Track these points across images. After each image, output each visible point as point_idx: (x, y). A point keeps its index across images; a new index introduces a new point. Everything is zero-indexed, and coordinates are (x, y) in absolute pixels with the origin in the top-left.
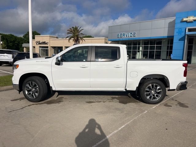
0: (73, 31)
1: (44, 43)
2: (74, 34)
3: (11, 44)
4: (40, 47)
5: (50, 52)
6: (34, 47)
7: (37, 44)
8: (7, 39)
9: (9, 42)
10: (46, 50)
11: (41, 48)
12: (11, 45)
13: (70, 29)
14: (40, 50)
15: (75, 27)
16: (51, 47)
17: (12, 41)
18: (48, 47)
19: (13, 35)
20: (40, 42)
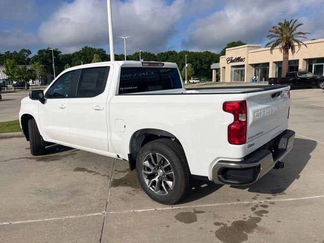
0: (279, 31)
1: (239, 59)
2: (282, 35)
3: (206, 65)
4: (233, 67)
5: (247, 74)
6: (224, 68)
7: (229, 62)
8: (201, 60)
9: (203, 63)
10: (242, 71)
11: (233, 69)
12: (206, 68)
13: (273, 28)
14: (232, 72)
15: (283, 22)
16: (250, 65)
17: (208, 60)
18: (243, 66)
19: (209, 53)
20: (233, 59)
